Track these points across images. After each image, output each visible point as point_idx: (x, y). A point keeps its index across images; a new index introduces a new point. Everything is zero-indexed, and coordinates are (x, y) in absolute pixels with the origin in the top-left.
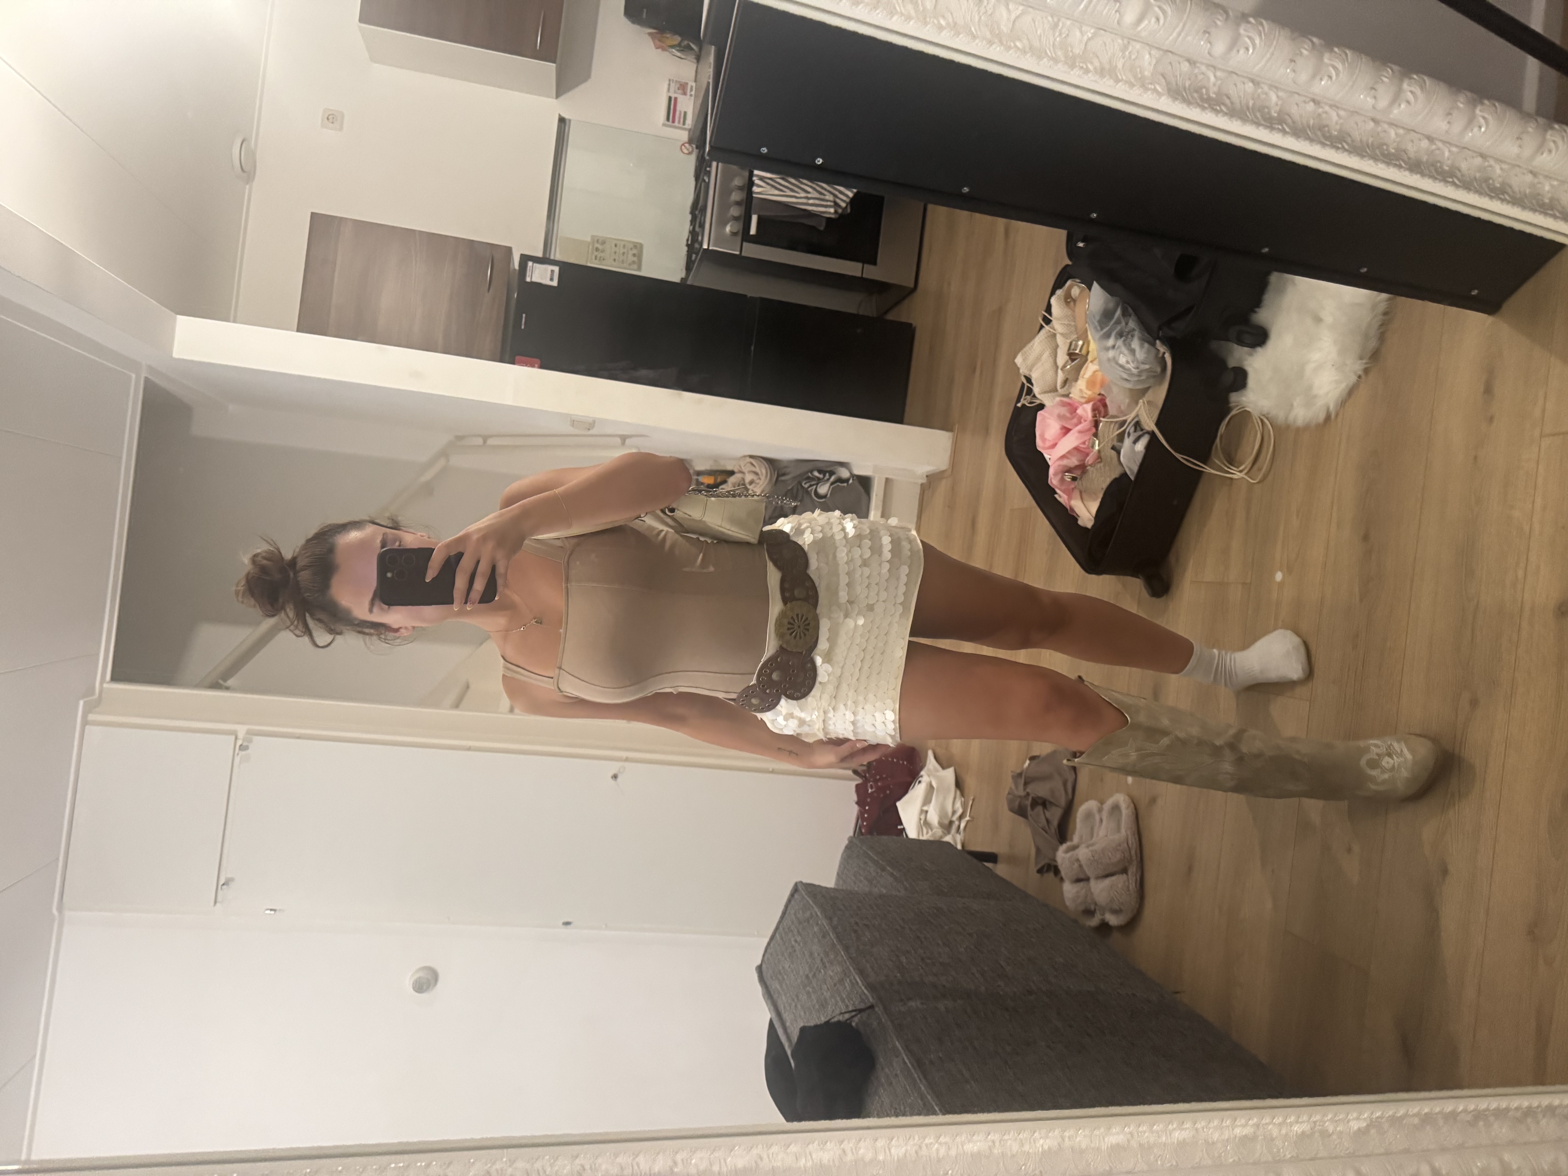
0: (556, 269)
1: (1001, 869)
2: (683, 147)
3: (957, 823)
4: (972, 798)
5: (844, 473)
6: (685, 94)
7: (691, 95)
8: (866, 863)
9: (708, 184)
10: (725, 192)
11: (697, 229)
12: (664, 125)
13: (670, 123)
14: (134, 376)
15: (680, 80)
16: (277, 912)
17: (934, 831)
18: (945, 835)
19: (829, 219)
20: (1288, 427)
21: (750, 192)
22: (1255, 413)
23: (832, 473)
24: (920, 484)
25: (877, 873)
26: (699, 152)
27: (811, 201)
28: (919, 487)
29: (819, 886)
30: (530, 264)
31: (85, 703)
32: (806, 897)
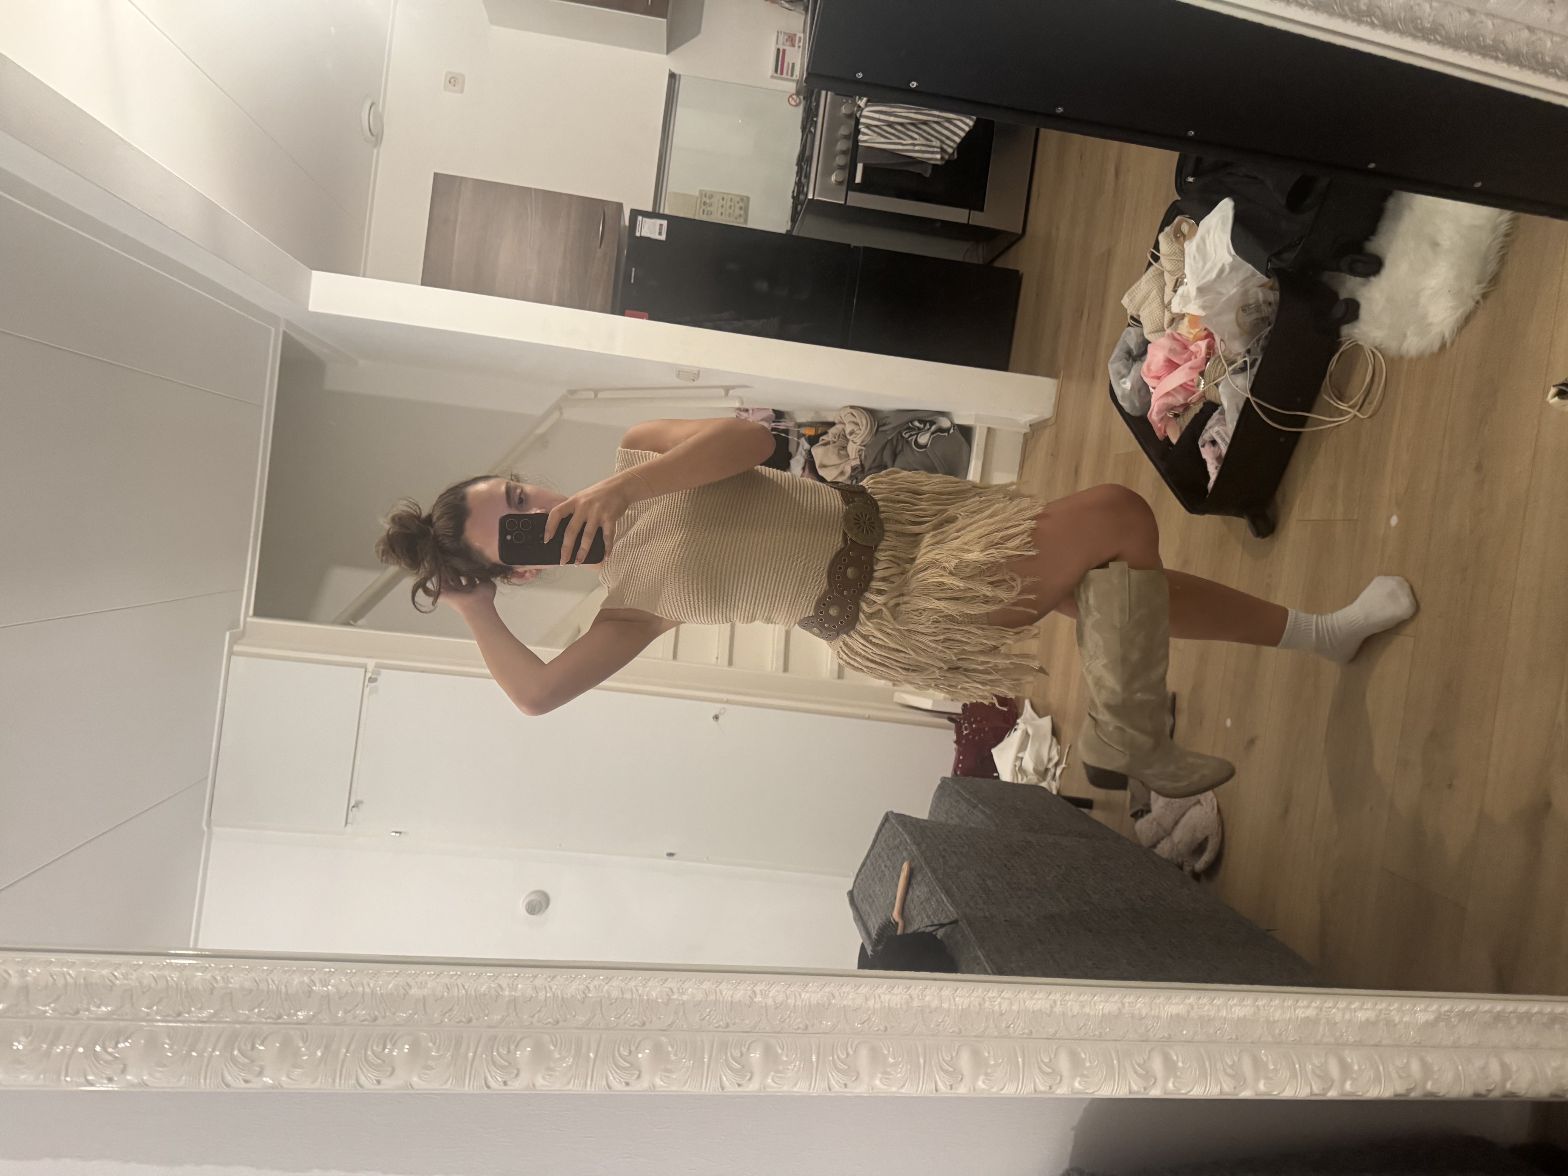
0: (665, 223)
1: (1096, 814)
2: (791, 99)
3: (1053, 770)
4: (1068, 745)
5: (945, 423)
6: (793, 46)
7: (799, 47)
8: (957, 801)
9: (814, 135)
10: (831, 142)
11: (803, 180)
12: (772, 77)
13: (778, 75)
14: (273, 330)
15: (787, 32)
16: (402, 835)
17: (1029, 778)
18: (1040, 781)
19: (934, 165)
20: (1401, 358)
21: (856, 141)
22: (1367, 347)
23: (932, 423)
24: (1023, 432)
25: (969, 810)
26: (807, 102)
27: (917, 148)
28: (1022, 436)
29: (909, 817)
30: (640, 218)
31: (231, 634)
32: (896, 825)
